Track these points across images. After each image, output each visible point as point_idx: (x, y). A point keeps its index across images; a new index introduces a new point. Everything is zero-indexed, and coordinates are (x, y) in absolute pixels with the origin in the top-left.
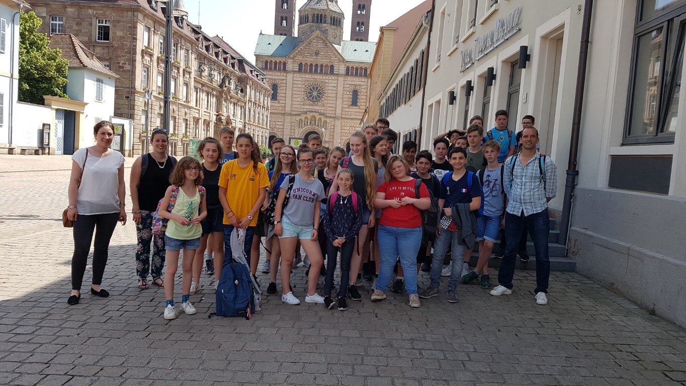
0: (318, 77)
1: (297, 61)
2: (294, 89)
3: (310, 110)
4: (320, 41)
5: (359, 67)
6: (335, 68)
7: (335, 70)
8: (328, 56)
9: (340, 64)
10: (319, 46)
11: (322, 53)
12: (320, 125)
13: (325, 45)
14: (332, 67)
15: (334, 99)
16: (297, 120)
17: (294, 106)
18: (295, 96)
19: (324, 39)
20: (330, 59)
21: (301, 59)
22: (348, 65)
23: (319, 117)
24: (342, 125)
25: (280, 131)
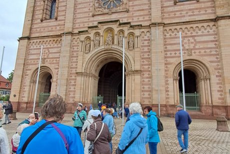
3: (105, 21)
16: (82, 39)
17: (79, 21)
18: (80, 6)
23: (120, 28)
24: (167, 37)
25: (55, 62)
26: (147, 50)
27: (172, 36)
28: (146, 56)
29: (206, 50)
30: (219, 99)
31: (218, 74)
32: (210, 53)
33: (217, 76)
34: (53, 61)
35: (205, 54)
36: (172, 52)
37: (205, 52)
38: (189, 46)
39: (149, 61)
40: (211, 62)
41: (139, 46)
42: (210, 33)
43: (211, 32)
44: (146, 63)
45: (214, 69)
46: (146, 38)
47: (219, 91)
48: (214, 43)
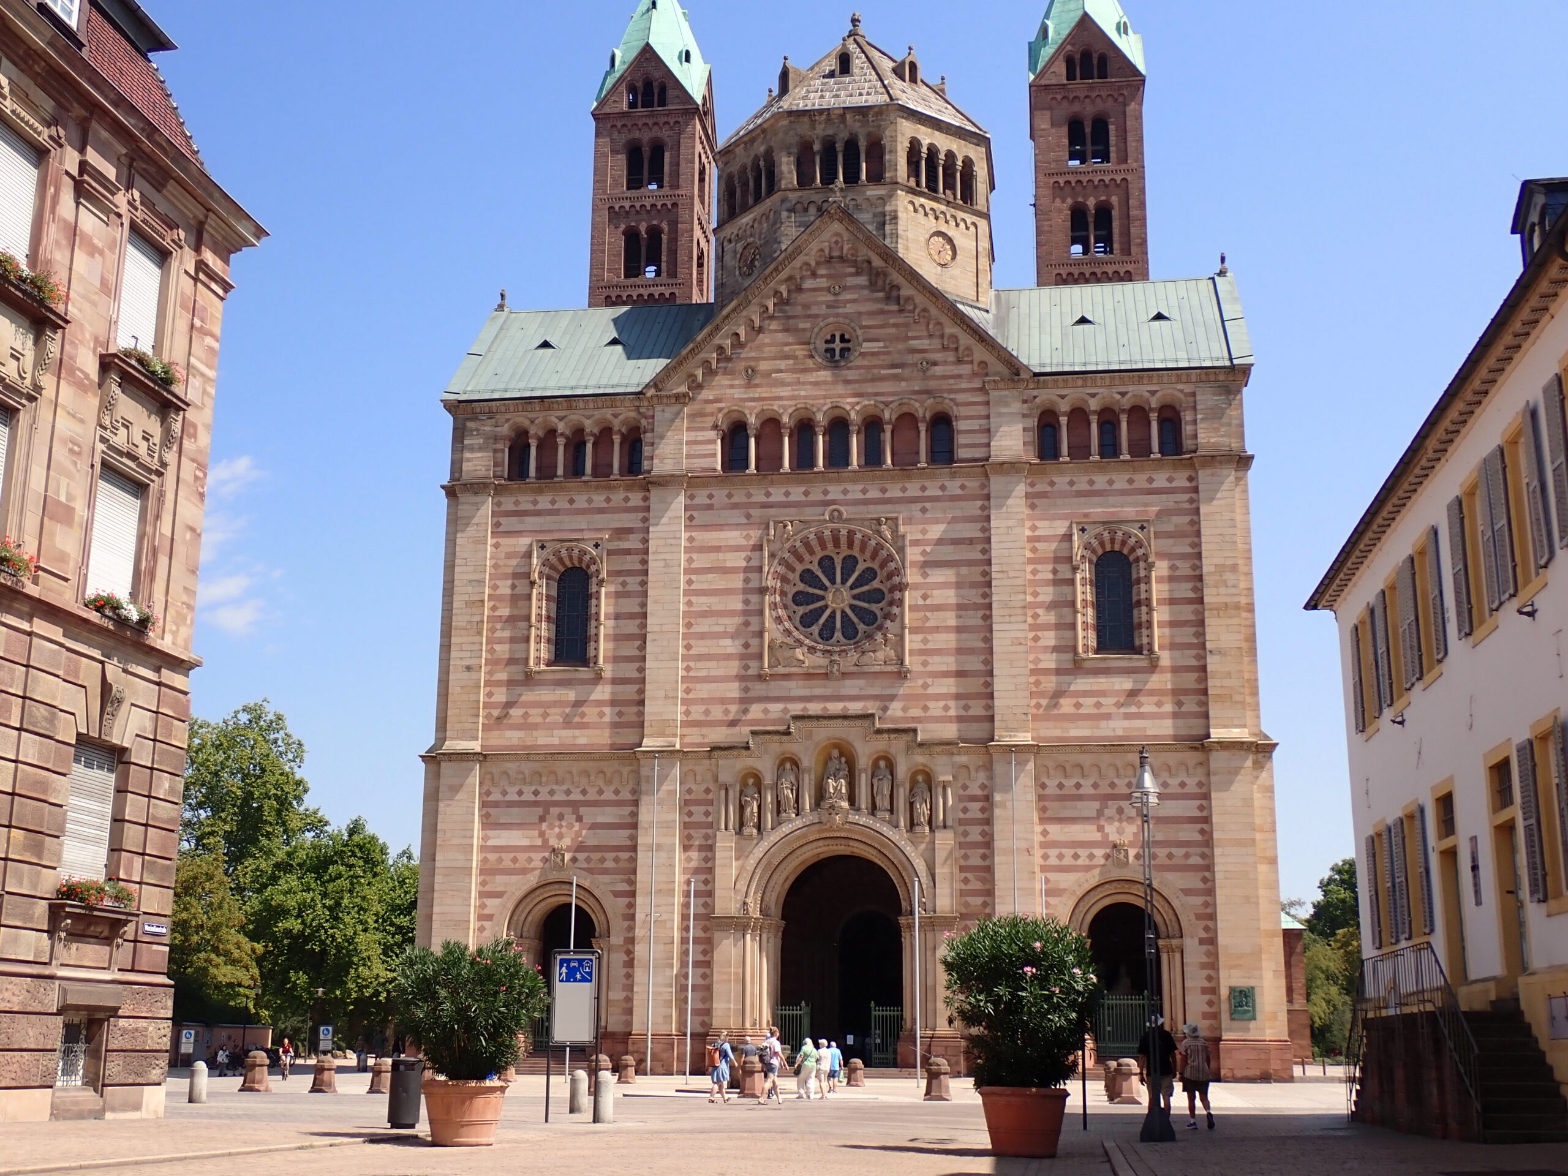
0: (855, 491)
1: (710, 408)
2: (701, 582)
3: (814, 708)
4: (851, 281)
5: (1126, 403)
6: (961, 425)
7: (961, 439)
8: (910, 359)
9: (994, 395)
10: (850, 309)
11: (867, 346)
12: (883, 802)
13: (888, 299)
14: (942, 423)
15: (975, 618)
16: (725, 777)
17: (703, 691)
18: (703, 626)
19: (877, 262)
20: (926, 378)
21: (738, 393)
22: (1046, 395)
23: (880, 744)
24: (1048, 791)
25: (609, 864)
26: (980, 838)
27: (1065, 792)
28: (976, 860)
29: (1174, 851)
30: (1205, 1016)
31: (1204, 935)
32: (1182, 862)
33: (1202, 942)
34: (603, 860)
35: (1168, 862)
36: (1064, 851)
37: (1170, 856)
38: (1120, 832)
39: (984, 881)
40: (1187, 892)
41: (949, 823)
42: (1187, 790)
43: (1192, 786)
44: (976, 885)
45: (1193, 917)
46: (975, 790)
47: (1204, 991)
48: (1199, 826)
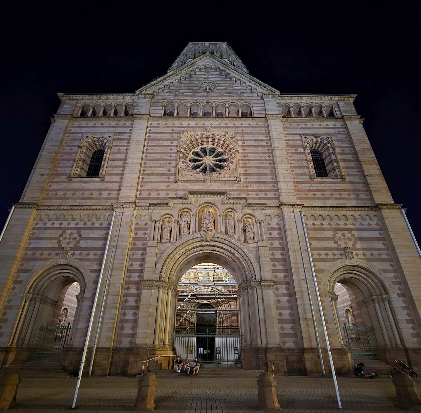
0: (215, 124)
1: (160, 101)
2: (152, 150)
3: (199, 192)
4: (213, 73)
5: (314, 105)
6: (254, 109)
7: (255, 112)
8: (234, 92)
9: (266, 100)
10: (213, 79)
11: (218, 88)
13: (226, 77)
14: (247, 107)
15: (266, 164)
16: (155, 217)
17: (149, 186)
18: (151, 164)
19: (222, 68)
20: (240, 96)
22: (284, 102)
23: (229, 205)
24: (308, 226)
25: (91, 256)
26: (279, 246)
27: (316, 227)
28: (278, 256)
29: (373, 252)
30: (412, 335)
31: (400, 292)
32: (378, 257)
33: (399, 296)
34: (88, 254)
35: (372, 257)
36: (320, 252)
38: (346, 243)
39: (285, 266)
40: (385, 271)
41: (264, 238)
42: (372, 227)
43: (374, 224)
44: (279, 267)
45: (391, 283)
46: (274, 225)
47: (408, 322)
48: (382, 242)
